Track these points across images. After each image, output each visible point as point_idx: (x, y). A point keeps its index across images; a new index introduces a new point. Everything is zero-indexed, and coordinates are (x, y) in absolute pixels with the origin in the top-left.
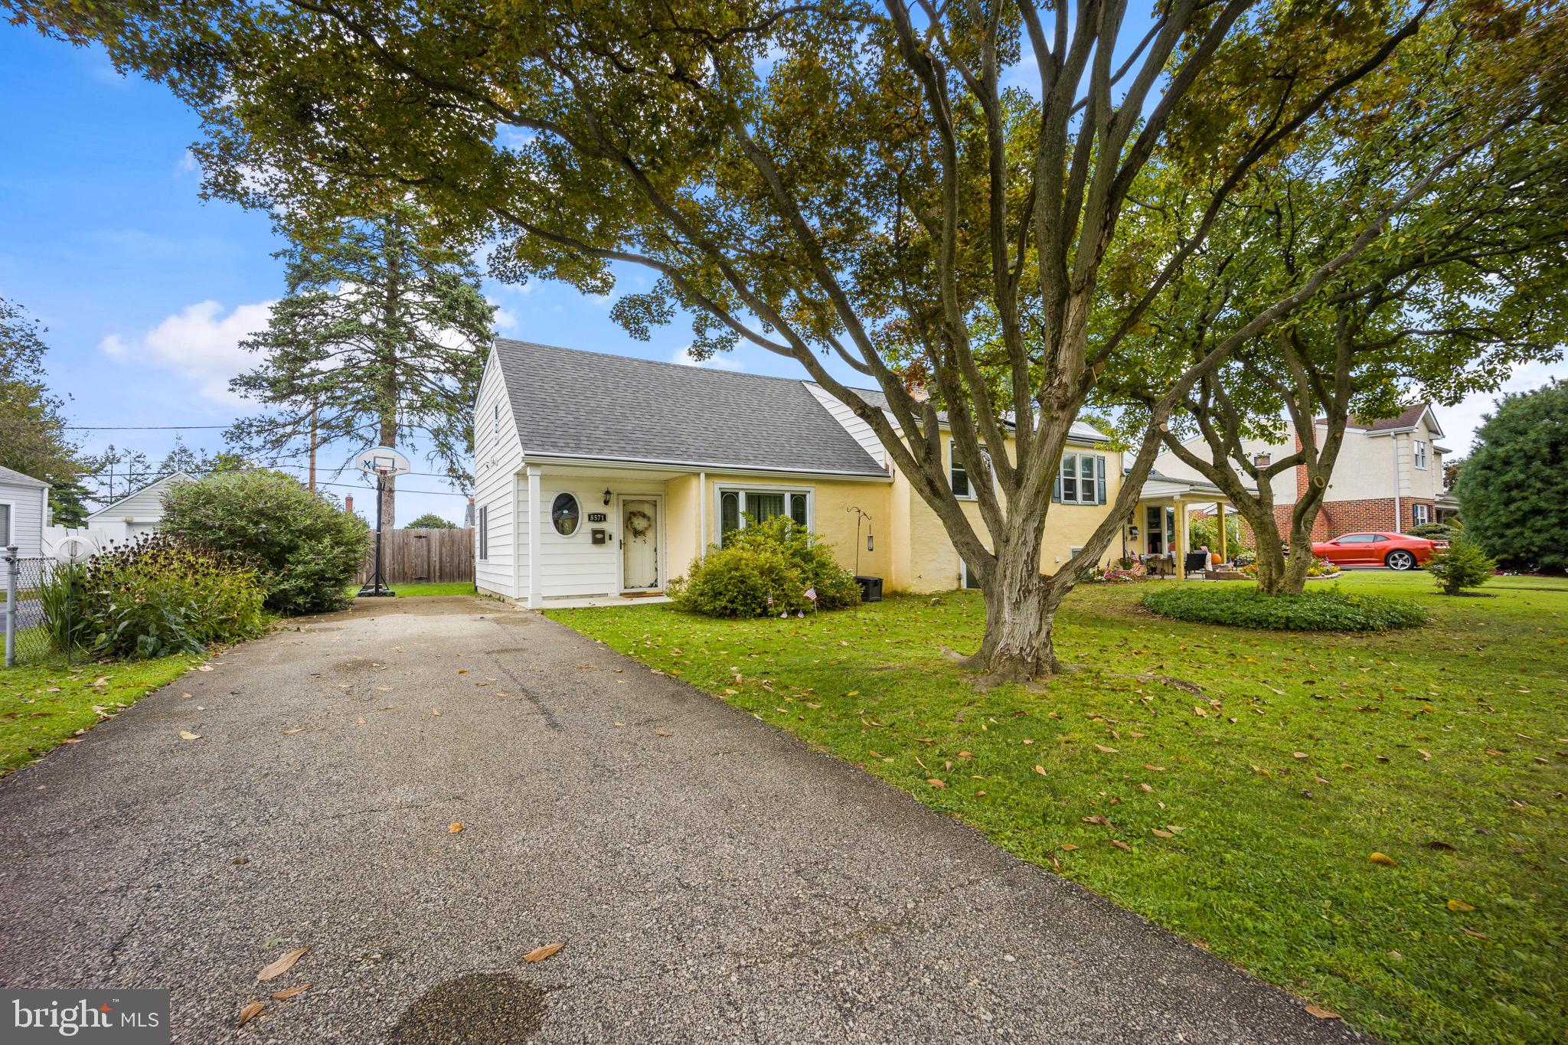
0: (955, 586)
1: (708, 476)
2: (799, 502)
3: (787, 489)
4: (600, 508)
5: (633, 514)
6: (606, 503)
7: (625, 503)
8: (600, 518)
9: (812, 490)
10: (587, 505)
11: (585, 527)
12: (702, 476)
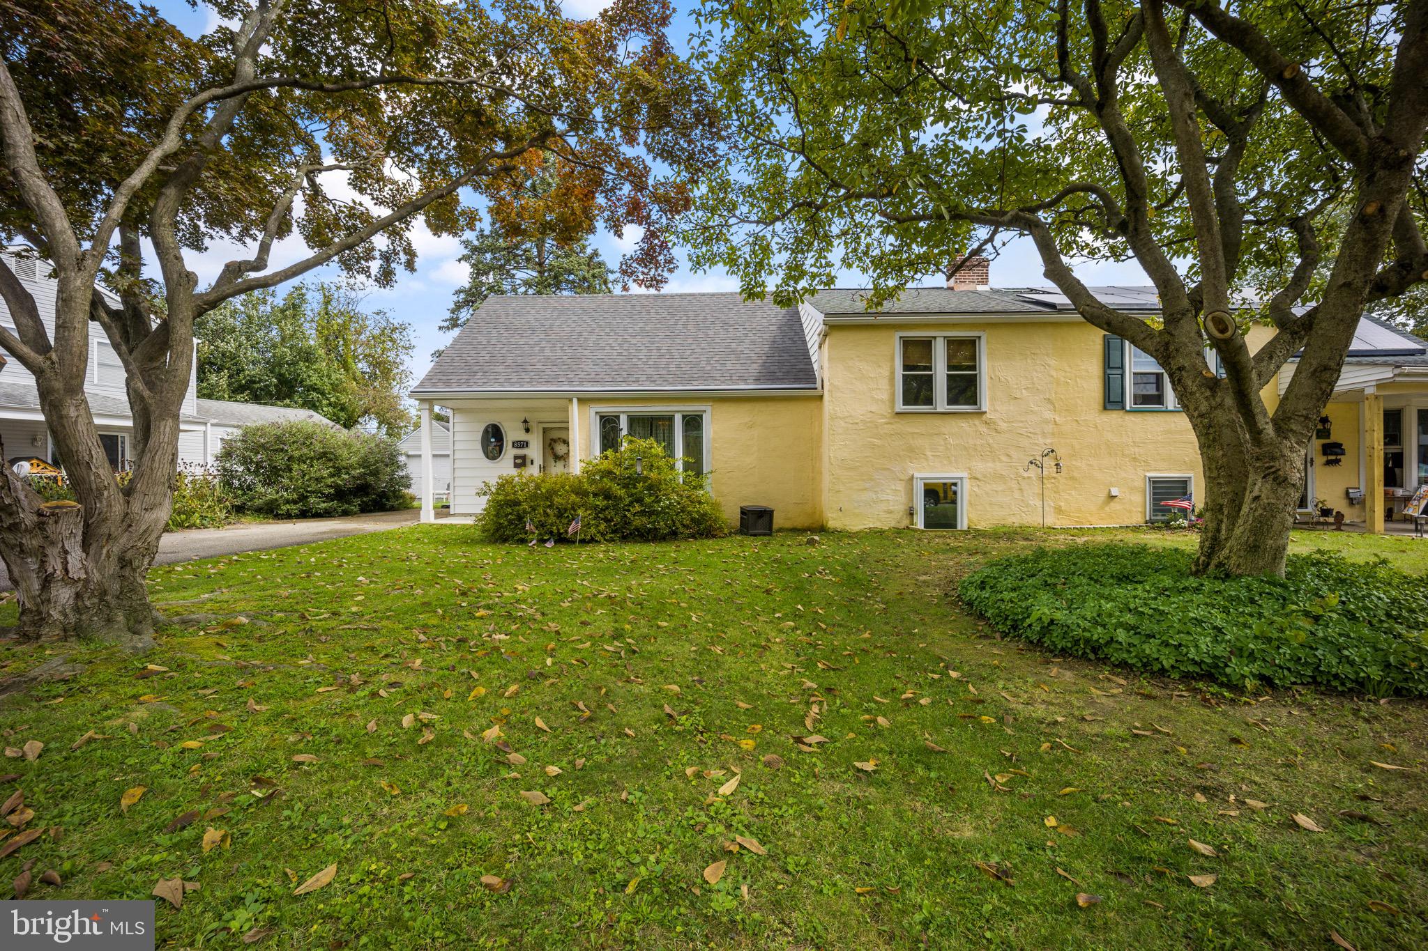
0: (906, 522)
1: (580, 400)
2: (693, 423)
3: (678, 411)
4: (522, 436)
5: (554, 441)
6: (527, 430)
7: (545, 431)
8: (524, 444)
9: (709, 409)
10: (512, 433)
11: (510, 452)
12: (575, 400)
